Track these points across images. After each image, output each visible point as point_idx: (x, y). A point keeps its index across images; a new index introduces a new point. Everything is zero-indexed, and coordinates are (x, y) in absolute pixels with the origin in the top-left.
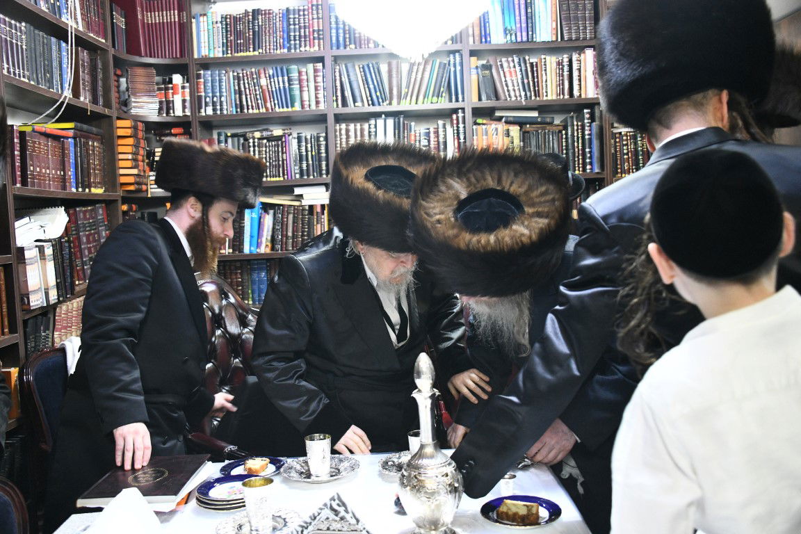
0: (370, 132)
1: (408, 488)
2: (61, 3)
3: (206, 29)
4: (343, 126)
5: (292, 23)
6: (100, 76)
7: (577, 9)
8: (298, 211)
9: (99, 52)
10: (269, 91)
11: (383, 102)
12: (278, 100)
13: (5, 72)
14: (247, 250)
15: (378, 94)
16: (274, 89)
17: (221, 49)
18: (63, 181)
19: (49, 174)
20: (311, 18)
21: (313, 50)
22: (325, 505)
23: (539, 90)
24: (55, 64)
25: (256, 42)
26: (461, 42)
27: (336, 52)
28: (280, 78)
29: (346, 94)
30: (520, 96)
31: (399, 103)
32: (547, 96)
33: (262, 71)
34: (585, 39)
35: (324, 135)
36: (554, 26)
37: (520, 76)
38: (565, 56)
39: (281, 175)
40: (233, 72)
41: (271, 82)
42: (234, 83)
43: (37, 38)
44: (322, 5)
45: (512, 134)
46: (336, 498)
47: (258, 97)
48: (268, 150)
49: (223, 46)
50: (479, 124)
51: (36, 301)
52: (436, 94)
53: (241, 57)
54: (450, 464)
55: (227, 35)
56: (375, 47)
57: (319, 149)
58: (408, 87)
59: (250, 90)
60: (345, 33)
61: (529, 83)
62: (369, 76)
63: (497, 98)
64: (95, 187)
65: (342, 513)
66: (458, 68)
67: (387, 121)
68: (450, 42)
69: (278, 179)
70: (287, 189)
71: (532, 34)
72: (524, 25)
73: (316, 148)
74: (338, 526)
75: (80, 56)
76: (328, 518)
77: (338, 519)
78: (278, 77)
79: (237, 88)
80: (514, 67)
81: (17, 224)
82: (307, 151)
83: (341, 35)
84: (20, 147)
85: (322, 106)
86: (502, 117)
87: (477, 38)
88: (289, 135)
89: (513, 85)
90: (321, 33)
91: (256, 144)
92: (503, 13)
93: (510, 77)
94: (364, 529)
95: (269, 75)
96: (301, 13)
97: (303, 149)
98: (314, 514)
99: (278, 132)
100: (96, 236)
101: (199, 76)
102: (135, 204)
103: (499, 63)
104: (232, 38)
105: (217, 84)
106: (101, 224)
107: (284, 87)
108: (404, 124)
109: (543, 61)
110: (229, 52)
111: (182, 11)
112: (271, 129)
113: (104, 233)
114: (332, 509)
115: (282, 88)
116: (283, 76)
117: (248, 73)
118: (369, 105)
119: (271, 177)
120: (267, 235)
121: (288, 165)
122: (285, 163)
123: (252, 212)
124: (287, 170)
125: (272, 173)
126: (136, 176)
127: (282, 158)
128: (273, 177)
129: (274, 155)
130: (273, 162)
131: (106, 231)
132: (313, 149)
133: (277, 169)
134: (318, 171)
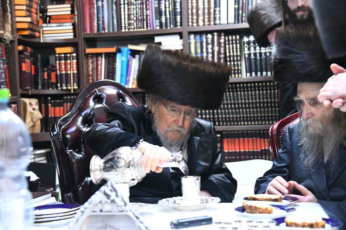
39: (145, 27)
48: (135, 7)
65: (113, 197)
69: (142, 30)
70: (149, 38)
73: (173, 5)
74: (109, 207)
77: (109, 201)
82: (165, 8)
91: (126, 2)
97: (163, 6)
102: (30, 47)
113: (2, 65)
119: (137, 29)
120: (134, 75)
121: (151, 19)
122: (148, 17)
123: (122, 56)
124: (150, 23)
125: (138, 26)
126: (29, 24)
127: (146, 13)
128: (139, 29)
129: (140, 11)
130: (139, 17)
131: (4, 64)
132: (170, 6)
133: (142, 22)
134: (174, 23)
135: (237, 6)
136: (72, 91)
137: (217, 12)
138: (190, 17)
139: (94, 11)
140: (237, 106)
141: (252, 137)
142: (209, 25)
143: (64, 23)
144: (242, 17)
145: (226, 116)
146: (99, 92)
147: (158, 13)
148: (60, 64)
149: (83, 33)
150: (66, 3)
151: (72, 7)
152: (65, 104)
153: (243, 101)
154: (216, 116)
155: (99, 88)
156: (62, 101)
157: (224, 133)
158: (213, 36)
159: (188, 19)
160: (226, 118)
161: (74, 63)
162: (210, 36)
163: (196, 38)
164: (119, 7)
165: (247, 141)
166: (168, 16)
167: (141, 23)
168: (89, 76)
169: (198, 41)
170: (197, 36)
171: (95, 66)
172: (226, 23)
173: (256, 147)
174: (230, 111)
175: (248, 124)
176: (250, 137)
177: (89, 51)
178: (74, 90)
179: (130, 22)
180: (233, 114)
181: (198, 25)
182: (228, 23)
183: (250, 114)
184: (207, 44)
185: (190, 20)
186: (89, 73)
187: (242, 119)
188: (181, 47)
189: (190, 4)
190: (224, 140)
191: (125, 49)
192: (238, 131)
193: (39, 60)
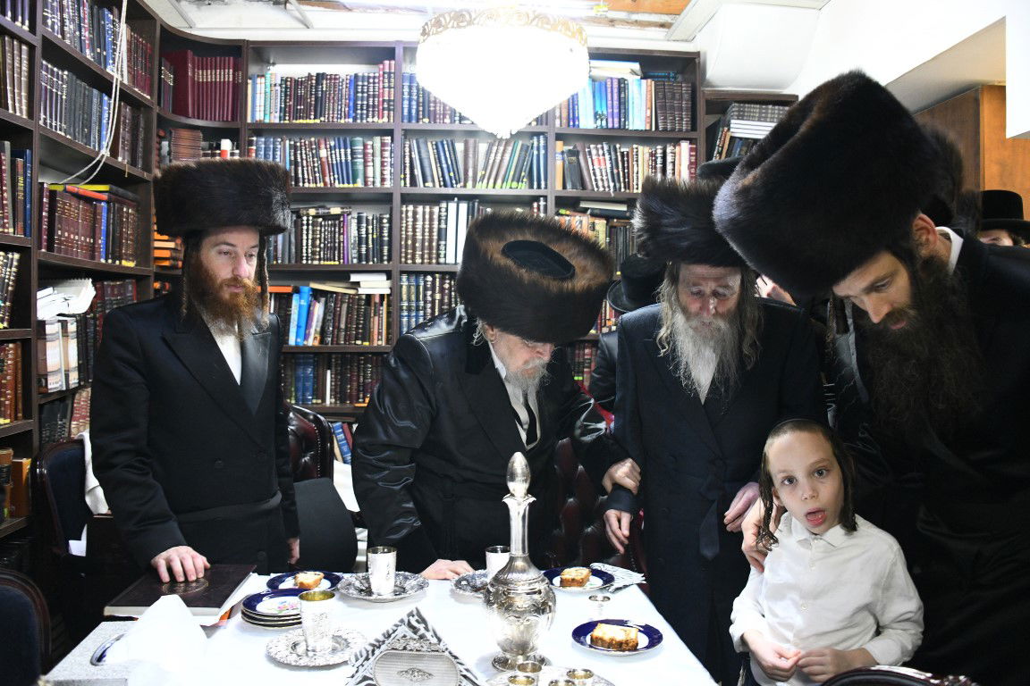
0: (440, 216)
1: (495, 606)
2: (108, 53)
3: (263, 91)
4: (411, 208)
5: (360, 90)
6: (141, 136)
7: (673, 98)
8: (354, 301)
9: (142, 109)
10: (328, 164)
11: (457, 183)
12: (338, 174)
13: (41, 123)
14: (292, 341)
15: (452, 174)
16: (334, 162)
17: (278, 115)
18: (92, 249)
19: (77, 241)
20: (381, 87)
21: (382, 121)
22: (402, 621)
23: (629, 182)
24: (94, 118)
25: (319, 109)
26: (547, 124)
27: (407, 126)
28: (342, 150)
29: (416, 173)
30: (609, 187)
31: (474, 186)
32: (637, 189)
33: (322, 142)
34: (681, 130)
35: (388, 216)
36: (649, 114)
37: (609, 166)
38: (659, 147)
39: (336, 259)
40: (290, 140)
41: (331, 154)
42: (290, 152)
43: (79, 89)
44: (394, 73)
45: (597, 227)
46: (415, 613)
47: (316, 169)
48: (323, 230)
49: (281, 111)
50: (562, 215)
51: (55, 384)
52: (516, 178)
53: (300, 124)
54: (543, 581)
55: (285, 99)
56: (451, 123)
57: (381, 232)
58: (485, 169)
59: (307, 162)
60: (418, 106)
61: (618, 173)
62: (442, 154)
63: (583, 186)
64: (126, 260)
65: (422, 631)
66: (542, 152)
67: (460, 205)
68: (534, 123)
69: (332, 263)
70: (341, 275)
71: (625, 121)
72: (616, 111)
73: (378, 231)
74: (418, 645)
75: (123, 113)
76: (405, 636)
77: (417, 637)
78: (340, 149)
79: (293, 158)
80: (604, 155)
81: (40, 294)
82: (367, 233)
83: (415, 107)
84: (49, 208)
85: (388, 184)
86: (587, 209)
87: (564, 121)
88: (348, 215)
89: (602, 175)
90: (392, 103)
91: (310, 222)
92: (594, 97)
93: (599, 164)
94: (447, 649)
95: (331, 147)
96: (371, 81)
97: (363, 231)
98: (388, 632)
99: (335, 210)
101: (251, 143)
102: (169, 283)
103: (587, 150)
104: (291, 103)
105: (271, 153)
107: (346, 161)
108: (479, 209)
109: (635, 150)
110: (287, 118)
111: (238, 71)
112: (328, 206)
114: (410, 625)
115: (343, 161)
116: (346, 148)
117: (307, 143)
118: (440, 186)
119: (324, 261)
120: (316, 326)
121: (346, 249)
122: (342, 246)
123: (300, 298)
124: (344, 254)
125: (326, 256)
126: (172, 251)
127: (339, 239)
128: (327, 261)
129: (329, 236)
130: (328, 243)
132: (375, 232)
133: (332, 252)
134: (379, 256)
137: (442, 247)
138: (403, 250)
142: (430, 263)
158: (434, 279)
159: (401, 253)
162: (429, 278)
163: (410, 280)
164: (300, 228)
166: (371, 246)
167: (330, 253)
169: (412, 284)
170: (411, 277)
172: (454, 262)
179: (315, 249)
181: (414, 263)
184: (425, 289)
185: (403, 255)
188: (388, 292)
189: (404, 233)
191: (305, 290)
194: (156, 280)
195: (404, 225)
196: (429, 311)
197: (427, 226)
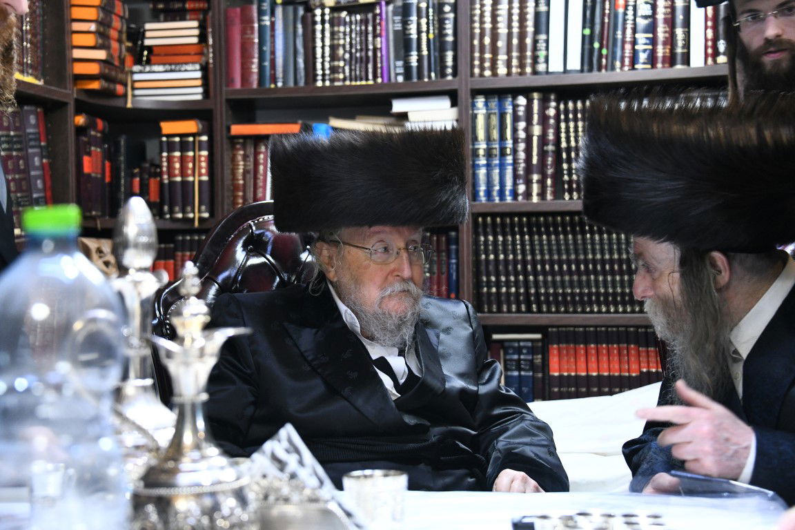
35: (452, 1)
39: (370, 76)
48: (348, 30)
57: (442, 28)
64: (21, 70)
69: (364, 83)
70: (377, 104)
73: (437, 26)
82: (419, 32)
88: (388, 3)
91: (327, 18)
97: (413, 29)
100: (21, 162)
102: (102, 118)
106: (32, 143)
113: (36, 159)
119: (351, 80)
121: (384, 58)
122: (379, 55)
124: (382, 68)
125: (353, 73)
126: (102, 64)
127: (374, 45)
128: (356, 80)
129: (358, 39)
130: (356, 52)
131: (42, 157)
132: (431, 28)
133: (363, 65)
134: (438, 68)
135: (587, 32)
136: (196, 224)
137: (542, 45)
138: (477, 55)
139: (252, 36)
140: (582, 267)
141: (618, 343)
142: (521, 74)
143: (182, 64)
144: (600, 56)
145: (557, 291)
146: (257, 229)
147: (402, 45)
148: (170, 159)
149: (224, 88)
150: (188, 17)
151: (202, 27)
152: (179, 254)
153: (599, 256)
154: (533, 291)
155: (258, 220)
156: (172, 245)
157: (550, 329)
158: (530, 101)
159: (472, 59)
160: (556, 295)
161: (203, 159)
162: (522, 101)
163: (489, 104)
164: (310, 28)
165: (604, 352)
166: (425, 53)
167: (360, 67)
168: (235, 188)
169: (493, 111)
170: (492, 100)
171: (251, 167)
172: (561, 69)
173: (627, 367)
174: (567, 278)
175: (608, 312)
176: (613, 344)
177: (237, 129)
178: (201, 220)
179: (336, 63)
180: (572, 287)
181: (495, 74)
182: (565, 71)
183: (614, 287)
184: (516, 119)
185: (477, 63)
186: (236, 182)
187: (594, 298)
188: (452, 124)
189: (477, 25)
190: (550, 346)
191: (321, 128)
192: (585, 327)
193: (123, 150)
194: (78, 112)
195: (478, 12)
196: (522, 155)
197: (516, 11)
